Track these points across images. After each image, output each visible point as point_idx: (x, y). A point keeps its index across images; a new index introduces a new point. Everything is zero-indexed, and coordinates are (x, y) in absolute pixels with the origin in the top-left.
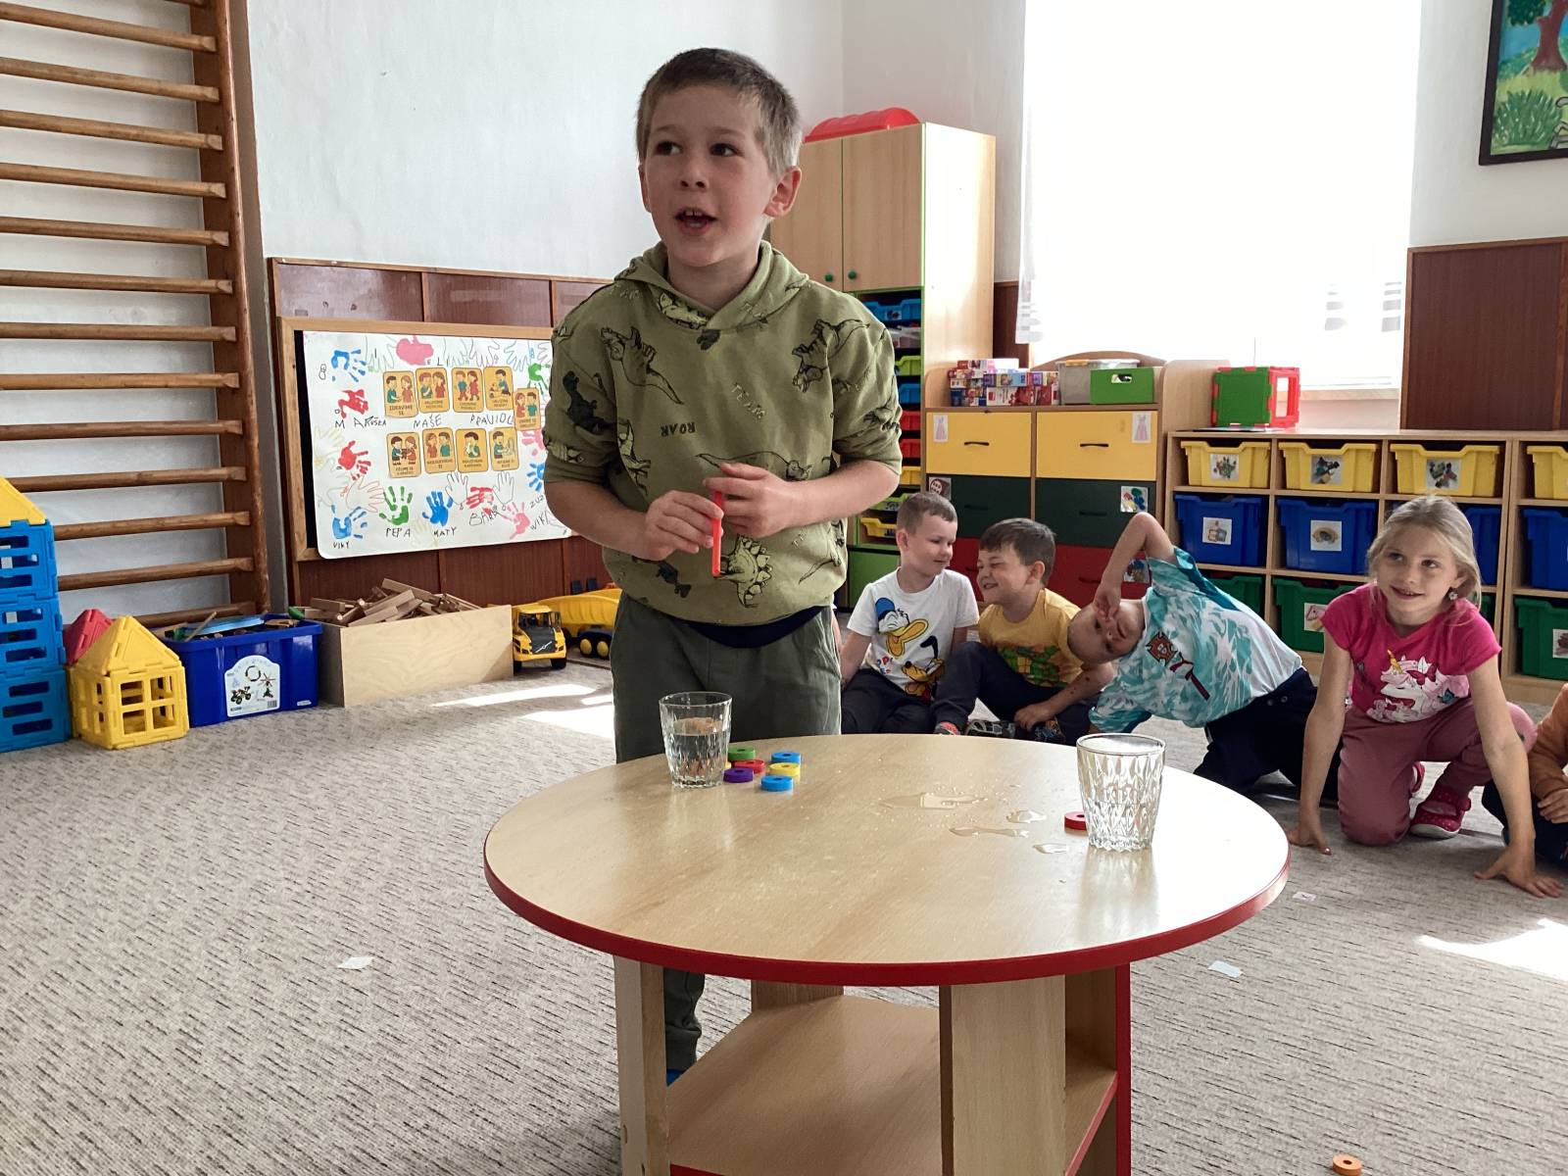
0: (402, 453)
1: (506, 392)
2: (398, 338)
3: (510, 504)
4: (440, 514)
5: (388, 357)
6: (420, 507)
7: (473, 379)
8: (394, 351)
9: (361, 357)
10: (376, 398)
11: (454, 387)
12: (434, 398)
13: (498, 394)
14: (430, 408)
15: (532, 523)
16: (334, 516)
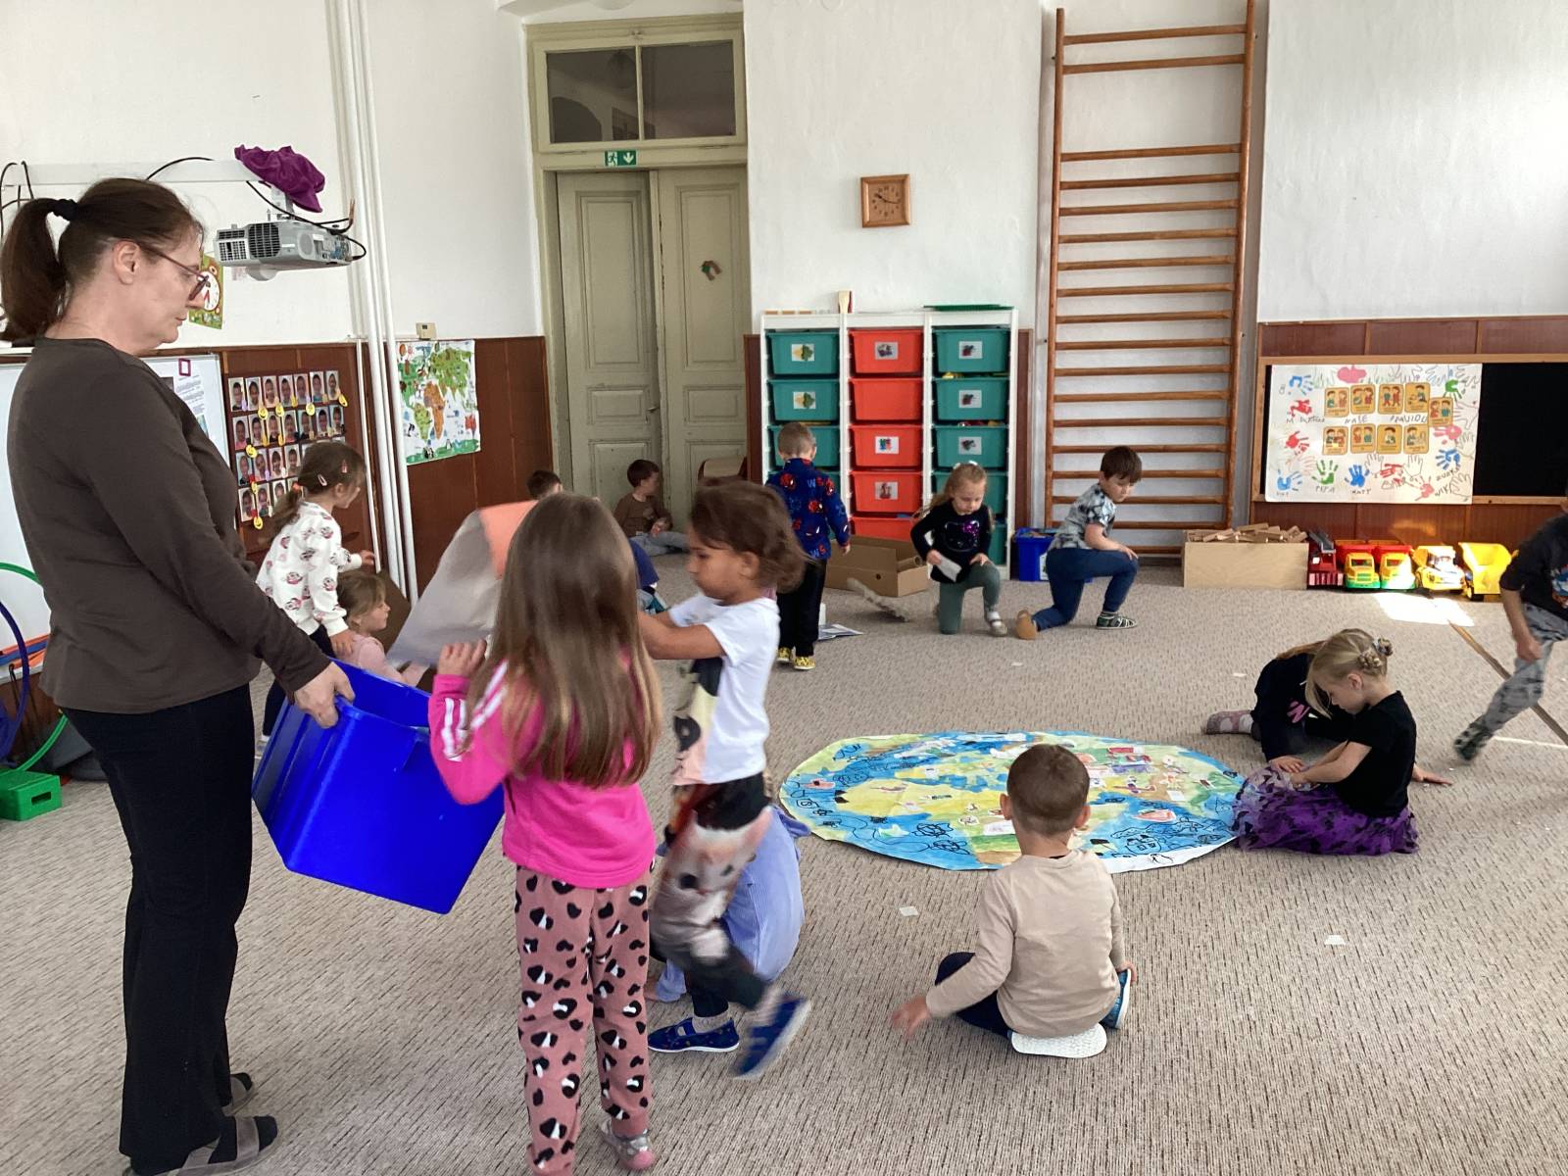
0: (1334, 437)
1: (1423, 400)
2: (1340, 367)
3: (1418, 478)
4: (1358, 479)
5: (1329, 376)
6: (1343, 474)
7: (1396, 391)
8: (1335, 376)
9: (1308, 380)
10: (1318, 402)
11: (1380, 397)
12: (1363, 404)
13: (1416, 402)
14: (1359, 411)
15: (1436, 491)
16: (1278, 476)
